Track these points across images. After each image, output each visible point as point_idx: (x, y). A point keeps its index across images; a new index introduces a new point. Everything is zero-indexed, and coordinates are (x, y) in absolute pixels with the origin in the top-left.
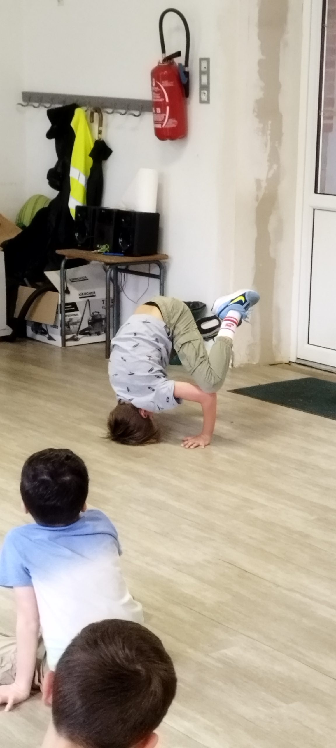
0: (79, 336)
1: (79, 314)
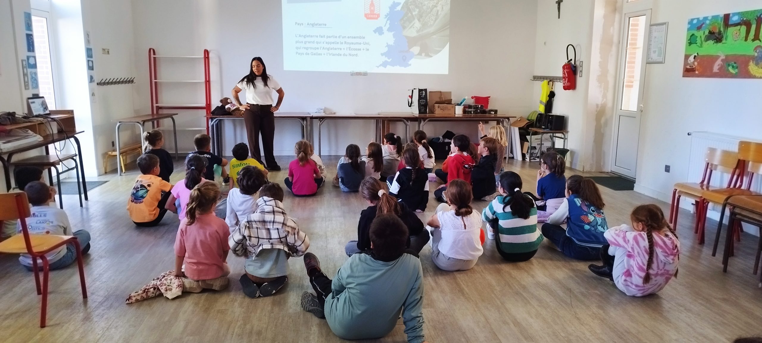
0: (536, 158)
1: (537, 151)
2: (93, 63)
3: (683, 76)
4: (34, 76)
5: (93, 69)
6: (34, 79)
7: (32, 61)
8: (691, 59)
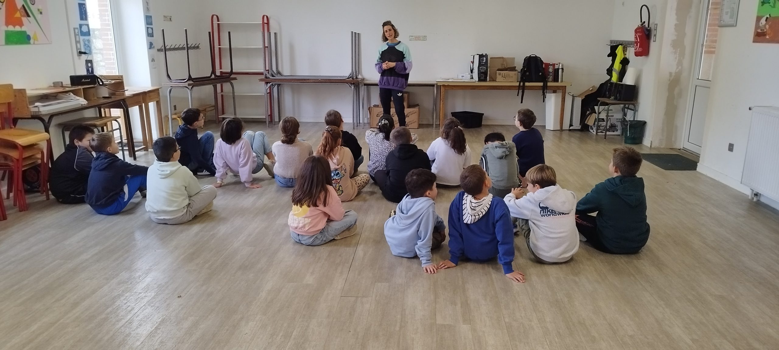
1: (605, 123)
2: (152, 30)
3: (754, 41)
4: (87, 43)
5: (153, 36)
6: (87, 45)
7: (84, 29)
8: (763, 21)
